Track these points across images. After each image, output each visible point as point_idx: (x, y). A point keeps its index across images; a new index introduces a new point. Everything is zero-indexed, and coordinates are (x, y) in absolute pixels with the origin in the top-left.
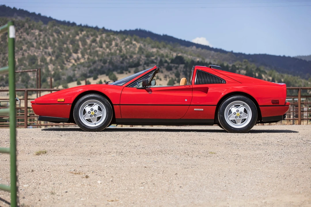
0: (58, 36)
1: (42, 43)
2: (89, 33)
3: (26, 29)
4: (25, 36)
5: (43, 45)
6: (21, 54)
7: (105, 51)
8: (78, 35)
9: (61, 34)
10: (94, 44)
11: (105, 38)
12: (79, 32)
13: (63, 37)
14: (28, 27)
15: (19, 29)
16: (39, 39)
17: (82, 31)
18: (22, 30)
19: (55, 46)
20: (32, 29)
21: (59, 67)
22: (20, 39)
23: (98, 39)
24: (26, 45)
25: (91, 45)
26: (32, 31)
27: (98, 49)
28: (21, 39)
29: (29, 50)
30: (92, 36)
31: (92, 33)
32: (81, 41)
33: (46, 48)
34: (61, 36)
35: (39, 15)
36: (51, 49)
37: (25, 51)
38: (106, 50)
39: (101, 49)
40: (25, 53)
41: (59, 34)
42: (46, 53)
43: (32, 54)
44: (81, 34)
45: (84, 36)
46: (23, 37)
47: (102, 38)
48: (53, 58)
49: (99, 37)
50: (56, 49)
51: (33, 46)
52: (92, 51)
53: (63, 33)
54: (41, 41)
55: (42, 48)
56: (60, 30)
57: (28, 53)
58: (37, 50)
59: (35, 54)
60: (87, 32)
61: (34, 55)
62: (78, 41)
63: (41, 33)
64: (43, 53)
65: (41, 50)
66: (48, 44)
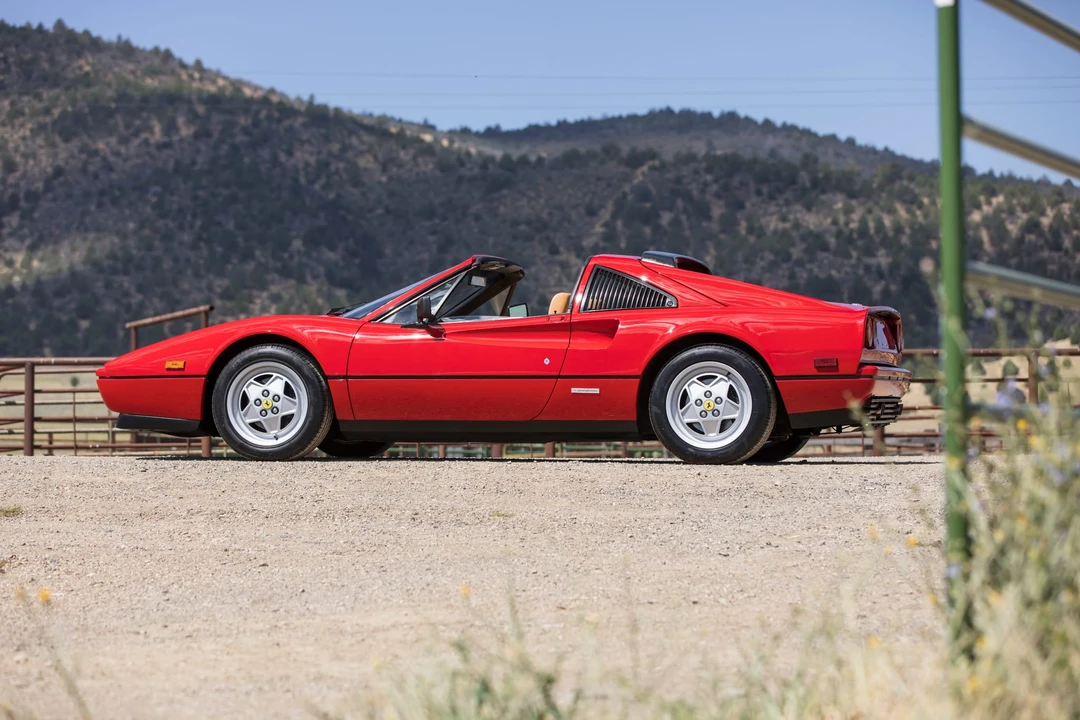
0: (909, 211)
1: (855, 236)
2: (1015, 202)
3: (804, 190)
4: (799, 215)
5: (860, 243)
6: (787, 273)
7: (1070, 262)
8: (978, 207)
9: (921, 206)
10: (1031, 237)
11: (1071, 216)
12: (982, 198)
13: (926, 216)
14: (808, 184)
15: (780, 192)
16: (847, 224)
17: (993, 193)
18: (789, 195)
19: (901, 248)
20: (824, 192)
21: (913, 317)
22: (781, 226)
23: (1045, 221)
24: (803, 246)
25: (1020, 240)
26: (823, 197)
27: (1046, 254)
28: (788, 225)
29: (811, 261)
30: (1025, 209)
31: (1026, 200)
32: (988, 228)
33: (870, 252)
34: (918, 213)
35: (851, 142)
36: (887, 255)
37: (800, 263)
38: (1074, 258)
39: (1056, 255)
40: (797, 269)
41: (914, 207)
42: (868, 268)
43: (822, 276)
44: (989, 203)
45: (998, 210)
46: (791, 217)
47: (1058, 217)
48: (893, 288)
49: (1050, 213)
50: (903, 254)
51: (825, 248)
52: (1025, 260)
53: (926, 201)
54: (852, 231)
55: (854, 254)
56: (917, 191)
57: (810, 271)
58: (840, 260)
59: (834, 273)
60: (1010, 195)
61: (830, 278)
62: (977, 227)
63: (854, 202)
64: (861, 272)
65: (853, 261)
66: (877, 240)
